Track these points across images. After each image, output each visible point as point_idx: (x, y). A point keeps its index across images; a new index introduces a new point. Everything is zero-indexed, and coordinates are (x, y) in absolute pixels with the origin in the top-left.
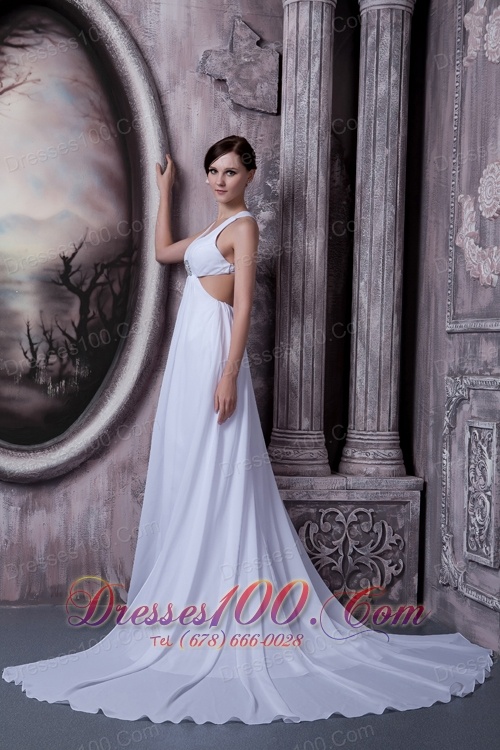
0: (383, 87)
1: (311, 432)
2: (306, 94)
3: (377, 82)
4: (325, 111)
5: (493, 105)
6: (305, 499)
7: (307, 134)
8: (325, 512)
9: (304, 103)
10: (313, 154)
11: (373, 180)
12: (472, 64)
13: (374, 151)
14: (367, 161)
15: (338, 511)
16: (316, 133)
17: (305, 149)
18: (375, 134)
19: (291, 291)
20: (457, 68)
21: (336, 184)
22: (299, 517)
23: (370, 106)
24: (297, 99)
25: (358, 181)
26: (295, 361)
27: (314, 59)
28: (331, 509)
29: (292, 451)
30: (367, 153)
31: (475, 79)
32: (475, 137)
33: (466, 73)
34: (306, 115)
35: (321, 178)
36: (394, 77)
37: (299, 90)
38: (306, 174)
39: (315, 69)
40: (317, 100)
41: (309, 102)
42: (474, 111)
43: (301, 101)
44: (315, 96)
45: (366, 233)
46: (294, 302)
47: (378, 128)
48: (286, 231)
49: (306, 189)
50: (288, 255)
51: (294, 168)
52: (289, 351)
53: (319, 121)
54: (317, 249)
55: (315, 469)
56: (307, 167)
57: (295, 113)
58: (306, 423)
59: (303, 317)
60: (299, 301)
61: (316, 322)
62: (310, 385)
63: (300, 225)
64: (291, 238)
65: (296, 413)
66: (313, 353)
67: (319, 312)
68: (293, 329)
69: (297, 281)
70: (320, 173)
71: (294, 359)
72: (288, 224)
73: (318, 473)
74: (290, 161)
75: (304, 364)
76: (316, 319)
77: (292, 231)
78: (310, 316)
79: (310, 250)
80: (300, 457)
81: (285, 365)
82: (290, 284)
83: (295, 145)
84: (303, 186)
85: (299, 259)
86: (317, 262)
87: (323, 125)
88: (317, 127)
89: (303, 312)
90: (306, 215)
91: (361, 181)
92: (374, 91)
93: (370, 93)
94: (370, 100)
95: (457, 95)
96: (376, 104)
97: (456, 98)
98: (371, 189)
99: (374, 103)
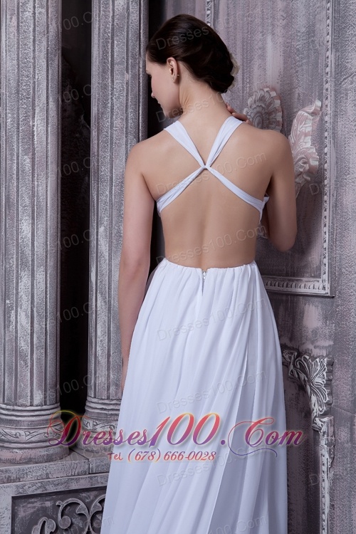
1: (45, 407)
2: (31, 4)
4: (54, 25)
5: (258, 21)
6: (39, 492)
7: (34, 51)
8: (64, 504)
9: (28, 14)
10: (41, 76)
11: (112, 109)
13: (112, 76)
14: (105, 87)
15: (79, 502)
16: (44, 52)
17: (31, 70)
18: (112, 56)
19: (17, 239)
21: (67, 114)
22: (32, 514)
24: (19, 8)
25: (94, 110)
26: (24, 324)
28: (70, 500)
29: (22, 432)
30: (104, 78)
34: (31, 29)
35: (52, 105)
38: (34, 100)
40: (44, 11)
41: (34, 13)
43: (25, 11)
44: (41, 7)
45: (104, 170)
46: (22, 253)
47: (116, 49)
48: (11, 168)
49: (34, 117)
50: (14, 197)
51: (18, 92)
52: (16, 311)
53: (48, 37)
54: (49, 188)
55: (51, 452)
56: (34, 92)
57: (18, 26)
58: (38, 398)
59: (33, 270)
60: (28, 251)
61: (48, 275)
62: (43, 351)
63: (27, 161)
64: (18, 175)
65: (26, 385)
66: (46, 313)
67: (52, 264)
68: (21, 286)
69: (26, 227)
70: (51, 99)
71: (24, 320)
72: (12, 160)
73: (54, 457)
74: (13, 84)
75: (36, 326)
76: (49, 272)
77: (18, 168)
78: (42, 268)
79: (41, 190)
80: (33, 439)
81: (12, 327)
82: (17, 231)
83: (18, 65)
84: (30, 114)
85: (27, 201)
86: (49, 205)
87: (53, 42)
88: (45, 43)
89: (33, 265)
90: (34, 149)
91: (98, 110)
92: (111, 6)
93: (106, 8)
94: (106, 16)
95: (208, 12)
96: (113, 21)
97: (208, 16)
98: (109, 119)
99: (111, 19)
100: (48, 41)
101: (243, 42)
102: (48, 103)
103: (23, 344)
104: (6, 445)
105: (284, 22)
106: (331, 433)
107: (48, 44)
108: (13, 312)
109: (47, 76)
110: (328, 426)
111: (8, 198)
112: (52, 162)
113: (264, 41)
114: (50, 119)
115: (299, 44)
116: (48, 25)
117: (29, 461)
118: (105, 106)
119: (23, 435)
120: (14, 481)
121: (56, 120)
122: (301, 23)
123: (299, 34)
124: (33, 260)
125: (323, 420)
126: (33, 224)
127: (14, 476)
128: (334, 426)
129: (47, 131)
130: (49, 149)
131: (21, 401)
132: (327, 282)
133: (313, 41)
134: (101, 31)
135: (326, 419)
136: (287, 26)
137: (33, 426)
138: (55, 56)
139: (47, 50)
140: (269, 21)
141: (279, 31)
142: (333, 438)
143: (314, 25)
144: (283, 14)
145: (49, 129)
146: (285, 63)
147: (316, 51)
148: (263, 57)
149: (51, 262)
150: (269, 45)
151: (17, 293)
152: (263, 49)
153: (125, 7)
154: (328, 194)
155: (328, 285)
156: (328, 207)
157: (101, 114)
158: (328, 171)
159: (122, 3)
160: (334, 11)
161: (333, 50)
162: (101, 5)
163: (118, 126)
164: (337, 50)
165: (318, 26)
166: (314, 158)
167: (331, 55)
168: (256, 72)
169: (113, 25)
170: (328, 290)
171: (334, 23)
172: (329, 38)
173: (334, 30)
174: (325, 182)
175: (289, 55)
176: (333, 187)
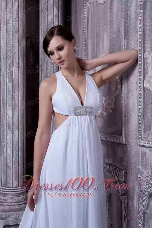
0: (50, 17)
1: (18, 188)
2: (11, 20)
3: (47, 15)
4: (21, 28)
5: (101, 25)
7: (13, 39)
9: (10, 25)
10: (16, 50)
12: (92, 5)
16: (17, 40)
17: (12, 47)
19: (6, 118)
20: (85, 8)
23: (45, 26)
24: (7, 22)
26: (9, 153)
27: (15, 2)
29: (8, 198)
31: (93, 12)
32: (94, 41)
33: (89, 9)
34: (12, 31)
35: (21, 62)
36: (56, 12)
37: (8, 18)
38: (13, 60)
39: (16, 7)
40: (17, 23)
41: (13, 24)
42: (93, 28)
43: (9, 23)
44: (16, 21)
46: (9, 123)
48: (4, 88)
49: (13, 67)
50: (5, 100)
51: (6, 57)
52: (6, 148)
53: (19, 33)
54: (19, 96)
55: (21, 207)
56: (13, 56)
57: (6, 30)
58: (15, 184)
59: (13, 130)
60: (11, 123)
61: (19, 133)
62: (17, 164)
63: (10, 85)
64: (6, 91)
65: (10, 179)
66: (19, 148)
67: (21, 128)
68: (8, 137)
69: (10, 113)
70: (20, 59)
71: (9, 152)
72: (4, 85)
73: (22, 209)
74: (5, 53)
75: (14, 154)
76: (20, 131)
77: (6, 88)
78: (17, 130)
79: (16, 97)
80: (13, 202)
81: (5, 154)
82: (6, 114)
83: (7, 45)
84: (11, 66)
85: (10, 102)
86: (19, 103)
87: (21, 35)
88: (17, 36)
89: (13, 128)
90: (13, 80)
91: (42, 63)
92: (46, 19)
93: (44, 20)
94: (44, 23)
95: (85, 21)
96: (47, 25)
97: (85, 22)
98: (46, 66)
99: (46, 24)
100: (19, 35)
101: (97, 34)
102: (19, 61)
103: (9, 161)
104: (2, 204)
105: (110, 26)
106: (126, 203)
107: (19, 36)
108: (5, 148)
109: (19, 50)
110: (125, 200)
111: (3, 101)
112: (21, 86)
113: (103, 34)
114: (20, 67)
115: (115, 36)
116: (19, 28)
117: (11, 211)
118: (44, 61)
119: (9, 200)
120: (4, 219)
121: (23, 68)
122: (115, 27)
123: (115, 32)
124: (13, 127)
125: (123, 197)
126: (13, 111)
127: (4, 217)
128: (127, 200)
129: (19, 72)
130: (20, 80)
131: (8, 185)
133: (119, 35)
134: (43, 29)
135: (124, 197)
136: (111, 28)
137: (13, 196)
138: (22, 41)
139: (19, 39)
140: (105, 26)
141: (108, 30)
142: (127, 205)
143: (119, 28)
144: (109, 23)
145: (20, 71)
146: (110, 44)
147: (120, 39)
148: (103, 41)
149: (21, 127)
150: (105, 36)
151: (6, 140)
152: (103, 37)
153: (52, 19)
154: (124, 100)
155: (124, 139)
156: (124, 106)
157: (43, 64)
158: (124, 90)
159: (51, 18)
160: (125, 23)
161: (125, 39)
162: (43, 19)
163: (49, 69)
164: (127, 39)
165: (121, 28)
166: (119, 84)
167: (124, 42)
168: (101, 47)
169: (47, 27)
170: (124, 141)
171: (125, 28)
172: (123, 34)
173: (125, 31)
174: (123, 95)
175: (112, 40)
176: (125, 97)
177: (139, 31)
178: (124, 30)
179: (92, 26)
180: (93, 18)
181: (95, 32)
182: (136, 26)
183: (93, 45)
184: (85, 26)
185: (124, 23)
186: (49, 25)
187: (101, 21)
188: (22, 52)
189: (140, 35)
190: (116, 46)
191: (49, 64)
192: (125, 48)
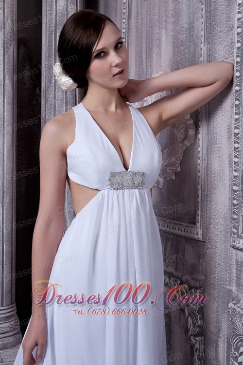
1: (1, 308)
5: (156, 18)
25: (43, 84)
32: (141, 48)
42: (139, 24)
53: (4, 31)
54: (5, 145)
55: (6, 342)
61: (5, 210)
66: (3, 237)
70: (7, 78)
73: (8, 345)
76: (5, 207)
78: (0, 205)
88: (2, 36)
91: (45, 85)
92: (54, 7)
93: (51, 8)
94: (51, 14)
95: (124, 11)
96: (56, 18)
97: (124, 13)
98: (53, 92)
99: (54, 17)
100: (4, 34)
101: (147, 34)
102: (4, 81)
105: (173, 20)
106: (201, 350)
107: (4, 36)
109: (4, 61)
110: (199, 344)
112: (8, 125)
113: (160, 34)
114: (6, 92)
115: (183, 37)
116: (4, 22)
118: (50, 82)
121: (11, 94)
122: (184, 20)
123: (183, 29)
125: (196, 339)
128: (204, 345)
129: (4, 102)
130: (5, 115)
132: (199, 229)
133: (193, 35)
134: (48, 25)
136: (176, 23)
138: (10, 45)
139: (4, 41)
140: (164, 18)
141: (170, 26)
142: (203, 354)
144: (172, 13)
145: (5, 100)
146: (174, 52)
147: (195, 44)
148: (159, 46)
150: (164, 37)
152: (160, 40)
153: (65, 7)
154: (201, 159)
155: (200, 232)
156: (201, 169)
157: (47, 88)
158: (201, 140)
159: (63, 4)
160: (207, 11)
161: (206, 43)
162: (48, 6)
163: (60, 97)
164: (209, 43)
165: (196, 23)
166: (192, 129)
167: (204, 47)
168: (155, 58)
169: (56, 21)
170: (200, 236)
171: (206, 21)
172: (202, 33)
173: (206, 26)
174: (199, 149)
175: (177, 45)
176: (204, 153)
177: (236, 25)
178: (203, 25)
179: (137, 19)
180: (139, 6)
181: (144, 30)
182: (229, 18)
183: (139, 55)
184: (124, 21)
185: (203, 12)
186: (60, 17)
187: (156, 11)
188: (11, 65)
189: (238, 34)
190: (187, 56)
191: (58, 88)
192: (205, 60)
